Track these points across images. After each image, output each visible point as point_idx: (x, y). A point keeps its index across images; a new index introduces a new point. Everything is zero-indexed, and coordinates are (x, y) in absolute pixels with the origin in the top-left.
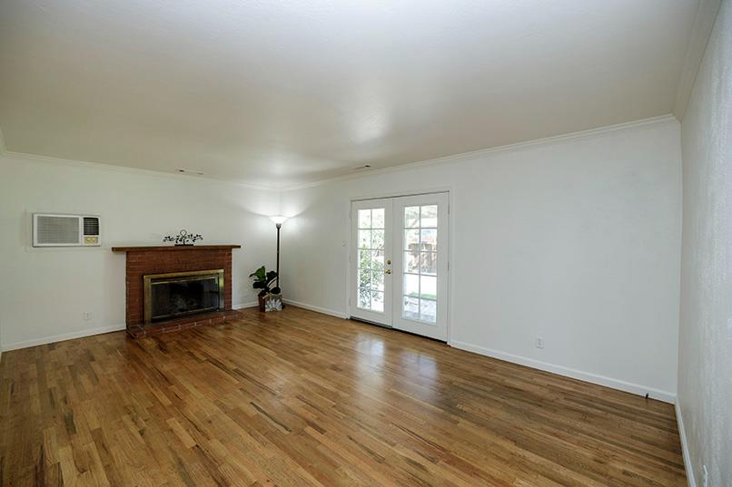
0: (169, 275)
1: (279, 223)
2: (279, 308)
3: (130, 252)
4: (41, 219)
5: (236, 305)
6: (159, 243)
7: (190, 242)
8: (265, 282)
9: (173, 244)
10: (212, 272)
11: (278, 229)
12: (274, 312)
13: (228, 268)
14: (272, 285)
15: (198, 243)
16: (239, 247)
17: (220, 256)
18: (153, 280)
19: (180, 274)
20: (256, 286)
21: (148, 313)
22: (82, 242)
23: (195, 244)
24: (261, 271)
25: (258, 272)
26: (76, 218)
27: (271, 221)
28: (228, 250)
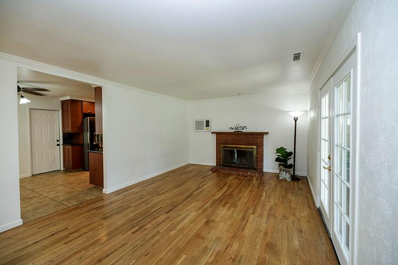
0: (229, 146)
1: (296, 116)
2: (289, 180)
5: (266, 169)
7: (241, 130)
8: (284, 158)
9: (233, 131)
10: (250, 147)
11: (296, 121)
12: (285, 180)
13: (260, 146)
14: (290, 162)
15: (245, 131)
16: (268, 133)
17: (257, 138)
18: (224, 147)
19: (234, 146)
20: (277, 160)
21: (221, 161)
22: (205, 130)
23: (243, 131)
24: (280, 150)
25: (278, 151)
26: (203, 121)
27: (290, 116)
28: (262, 135)
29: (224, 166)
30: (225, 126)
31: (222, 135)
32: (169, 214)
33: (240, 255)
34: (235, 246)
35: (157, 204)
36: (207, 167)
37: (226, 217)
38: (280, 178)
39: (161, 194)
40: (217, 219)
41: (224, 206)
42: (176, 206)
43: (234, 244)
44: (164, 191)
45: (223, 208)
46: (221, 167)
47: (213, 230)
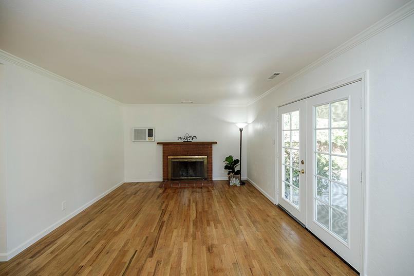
1: (241, 127)
2: (238, 185)
3: (165, 145)
4: (135, 130)
5: (215, 178)
6: (176, 140)
7: (191, 140)
8: (232, 166)
9: (182, 141)
10: (200, 157)
11: (241, 131)
12: (235, 186)
13: (210, 155)
14: (237, 169)
15: (194, 140)
16: (216, 143)
17: (206, 148)
18: (173, 159)
20: (226, 168)
21: (170, 175)
22: (147, 140)
23: (192, 141)
24: (229, 158)
25: (227, 159)
26: (145, 130)
27: (237, 127)
28: (210, 144)
29: (172, 180)
30: (172, 135)
31: (170, 146)
32: (155, 255)
33: (268, 273)
34: (255, 263)
35: (126, 249)
36: (151, 184)
37: (221, 236)
38: (231, 184)
39: (119, 232)
40: (216, 242)
41: (209, 225)
42: (156, 242)
43: (254, 264)
44: (120, 225)
45: (210, 228)
46: (169, 182)
47: (222, 256)
